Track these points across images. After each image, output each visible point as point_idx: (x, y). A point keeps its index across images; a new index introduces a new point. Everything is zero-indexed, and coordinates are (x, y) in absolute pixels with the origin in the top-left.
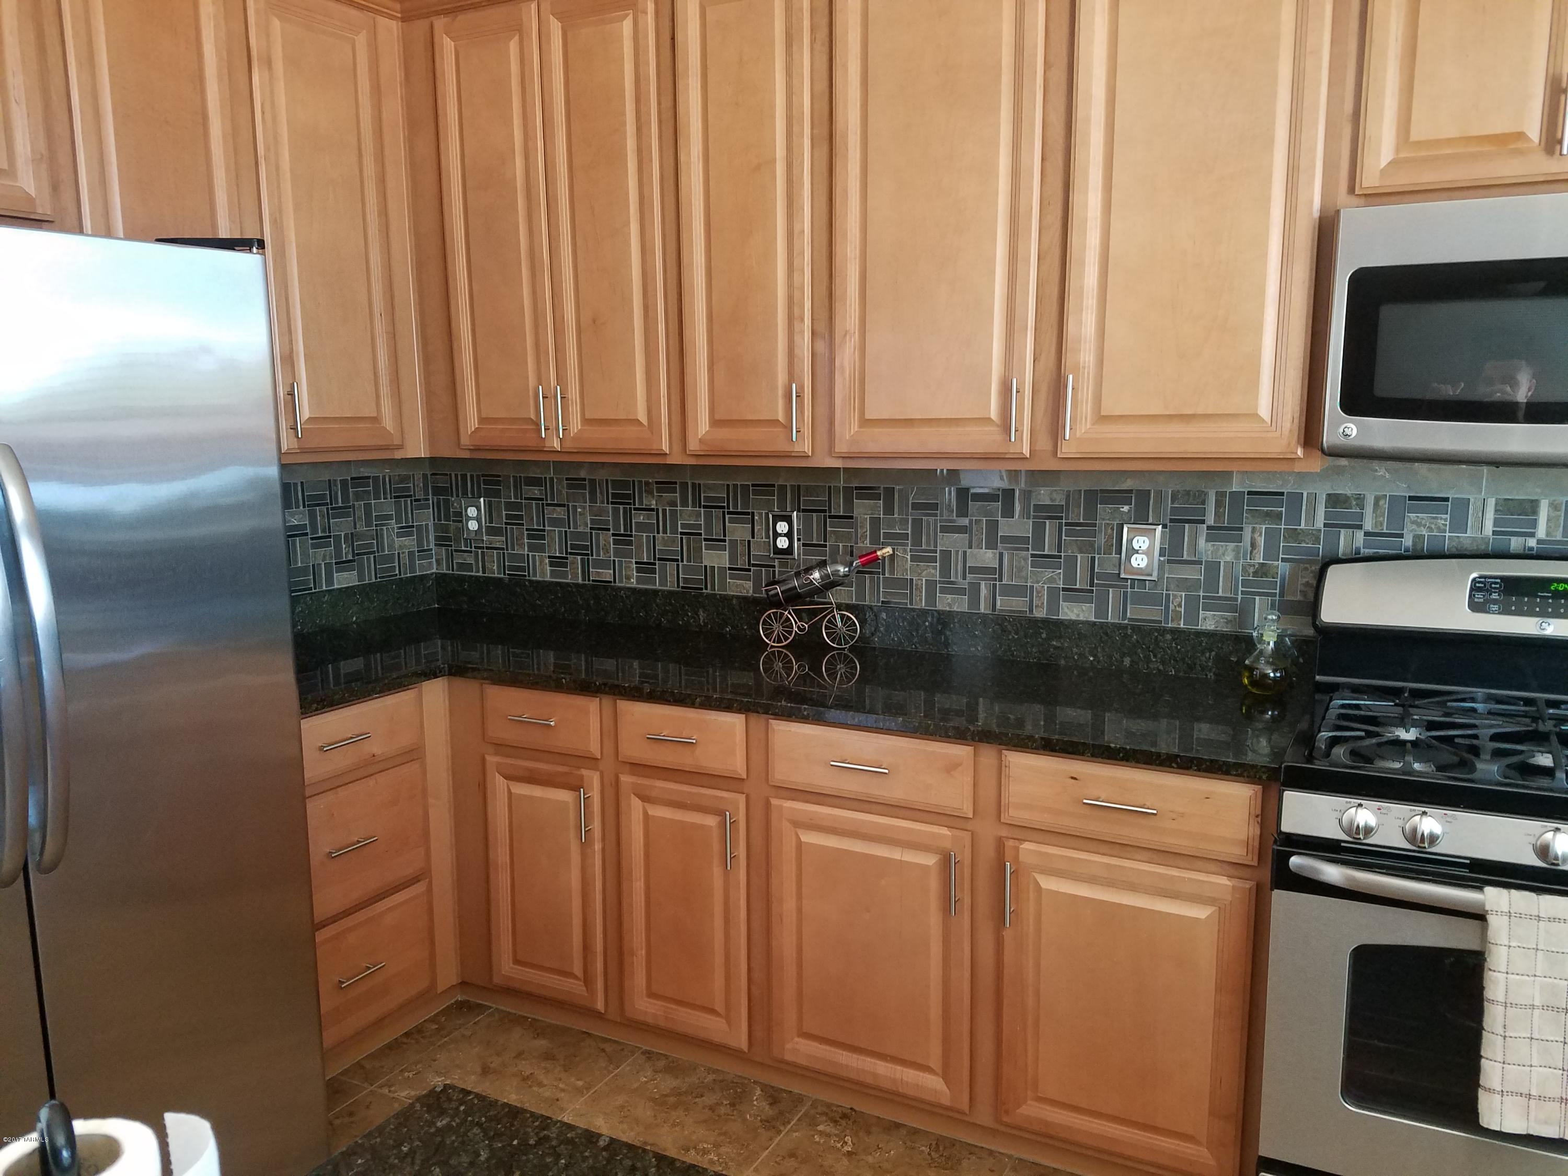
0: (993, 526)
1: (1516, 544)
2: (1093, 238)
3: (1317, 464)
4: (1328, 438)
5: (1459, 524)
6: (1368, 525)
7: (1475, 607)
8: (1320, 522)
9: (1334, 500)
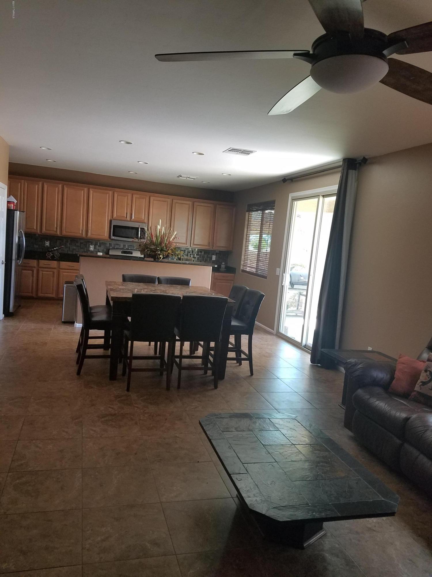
0: (75, 244)
1: (124, 248)
2: (91, 218)
3: (110, 240)
4: (111, 238)
5: (120, 246)
6: (112, 246)
7: (122, 253)
8: (108, 246)
9: (109, 244)
